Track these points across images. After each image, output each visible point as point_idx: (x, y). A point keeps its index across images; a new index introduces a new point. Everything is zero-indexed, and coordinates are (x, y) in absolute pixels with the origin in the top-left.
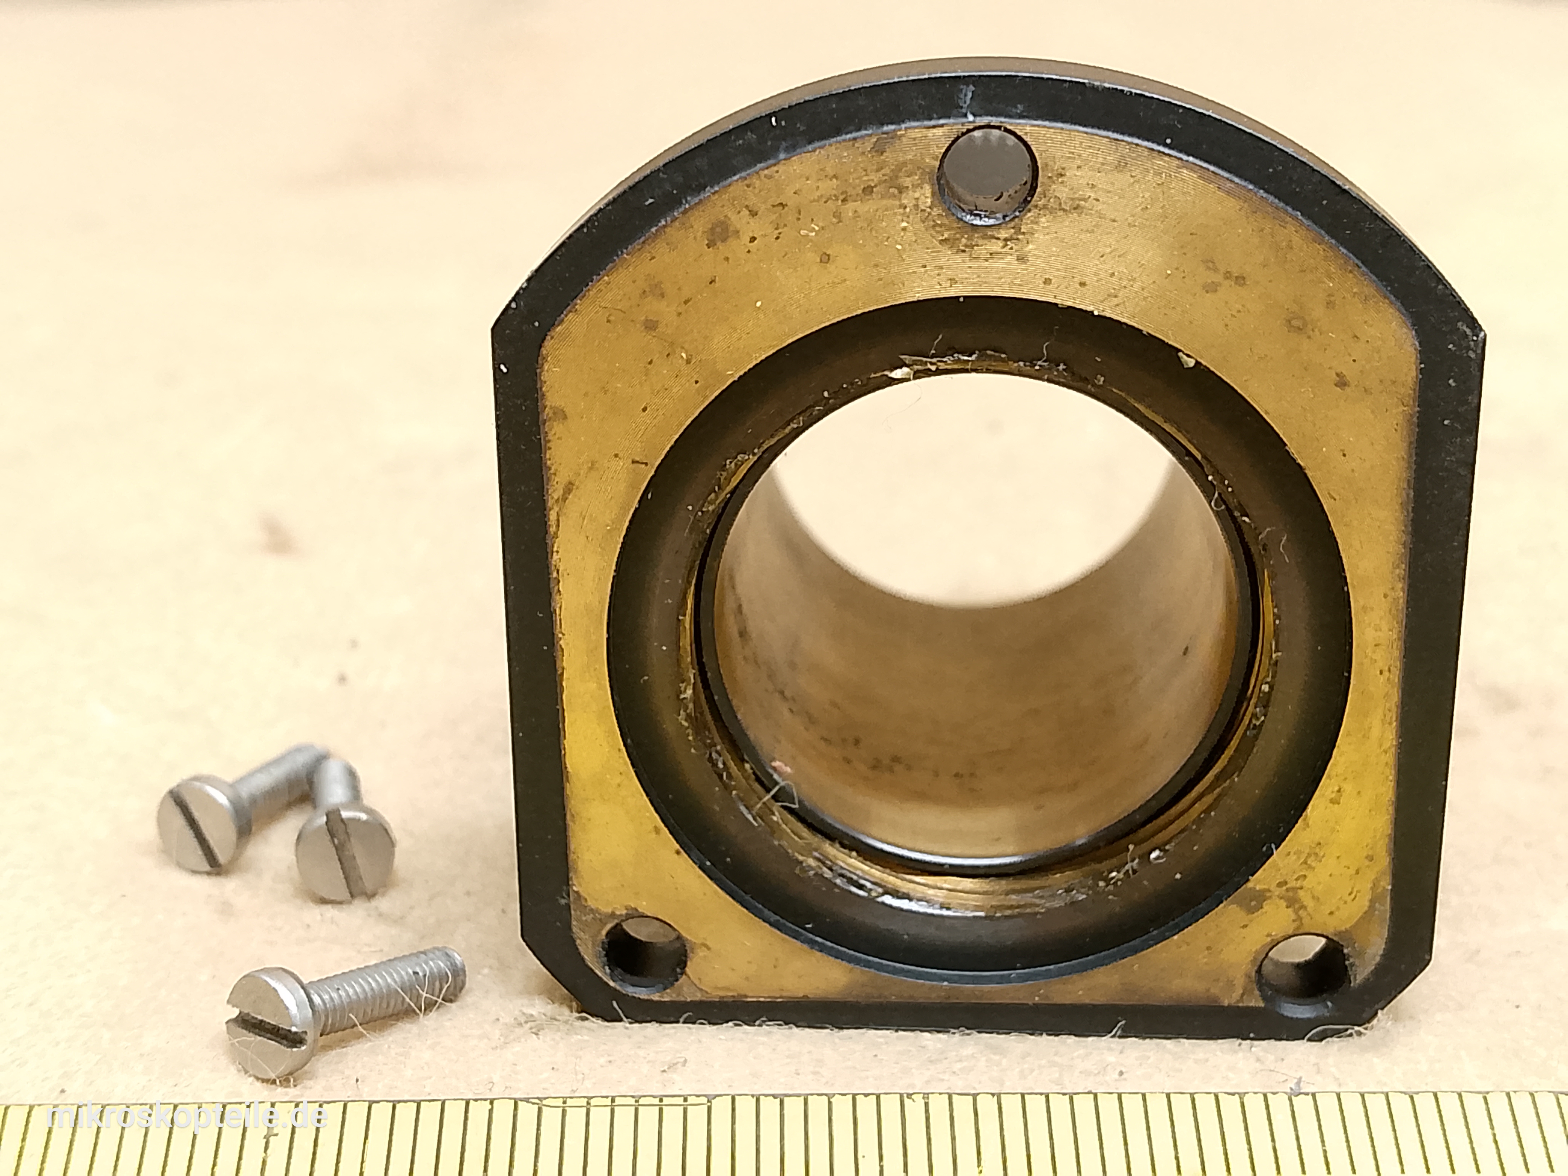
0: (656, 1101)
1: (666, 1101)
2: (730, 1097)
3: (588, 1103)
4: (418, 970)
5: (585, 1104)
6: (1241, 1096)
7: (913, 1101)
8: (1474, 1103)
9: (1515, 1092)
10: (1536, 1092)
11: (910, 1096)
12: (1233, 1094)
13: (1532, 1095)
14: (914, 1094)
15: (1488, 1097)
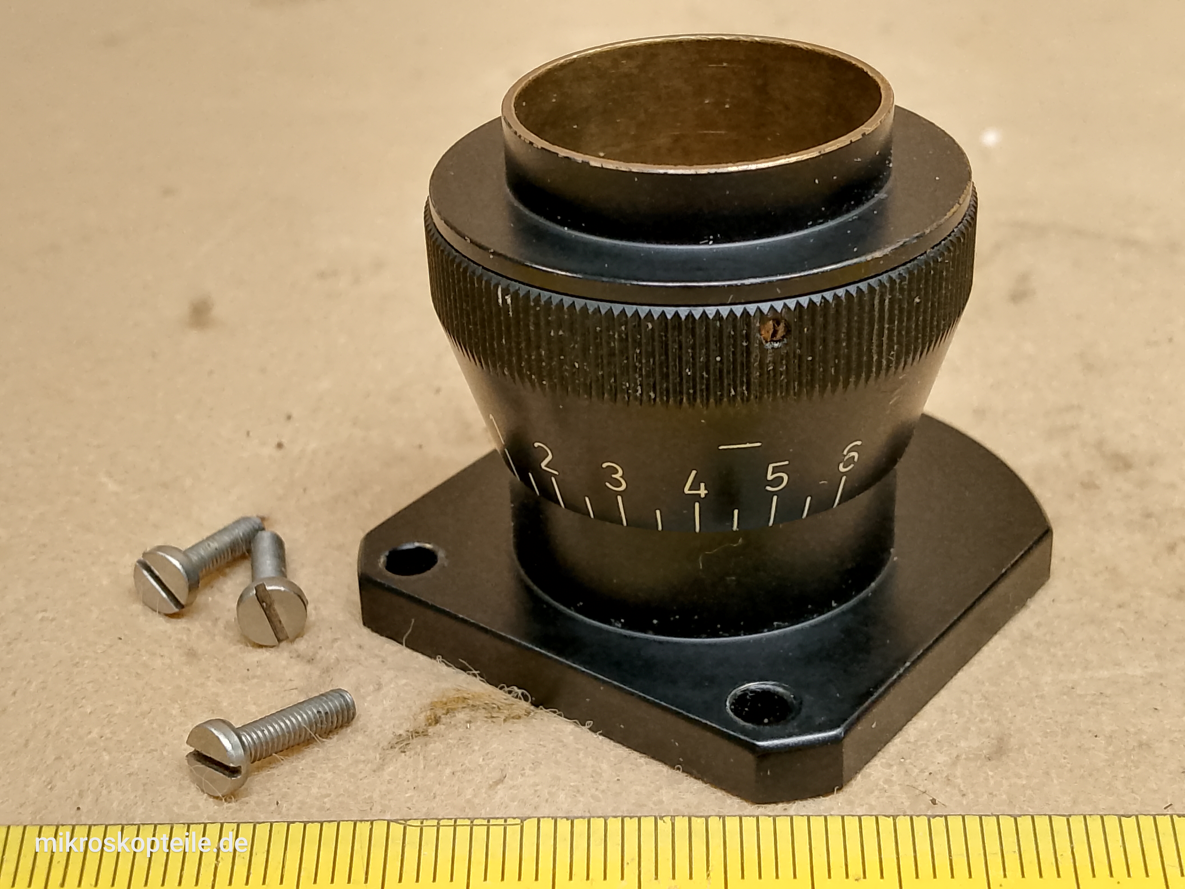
0: (485, 822)
1: (492, 822)
2: (536, 819)
3: (438, 823)
4: (321, 709)
5: (436, 824)
6: (895, 817)
7: (664, 822)
8: (1060, 823)
9: (1090, 815)
10: (1105, 815)
11: (661, 818)
12: (888, 816)
13: (1102, 818)
14: (664, 816)
15: (1070, 819)
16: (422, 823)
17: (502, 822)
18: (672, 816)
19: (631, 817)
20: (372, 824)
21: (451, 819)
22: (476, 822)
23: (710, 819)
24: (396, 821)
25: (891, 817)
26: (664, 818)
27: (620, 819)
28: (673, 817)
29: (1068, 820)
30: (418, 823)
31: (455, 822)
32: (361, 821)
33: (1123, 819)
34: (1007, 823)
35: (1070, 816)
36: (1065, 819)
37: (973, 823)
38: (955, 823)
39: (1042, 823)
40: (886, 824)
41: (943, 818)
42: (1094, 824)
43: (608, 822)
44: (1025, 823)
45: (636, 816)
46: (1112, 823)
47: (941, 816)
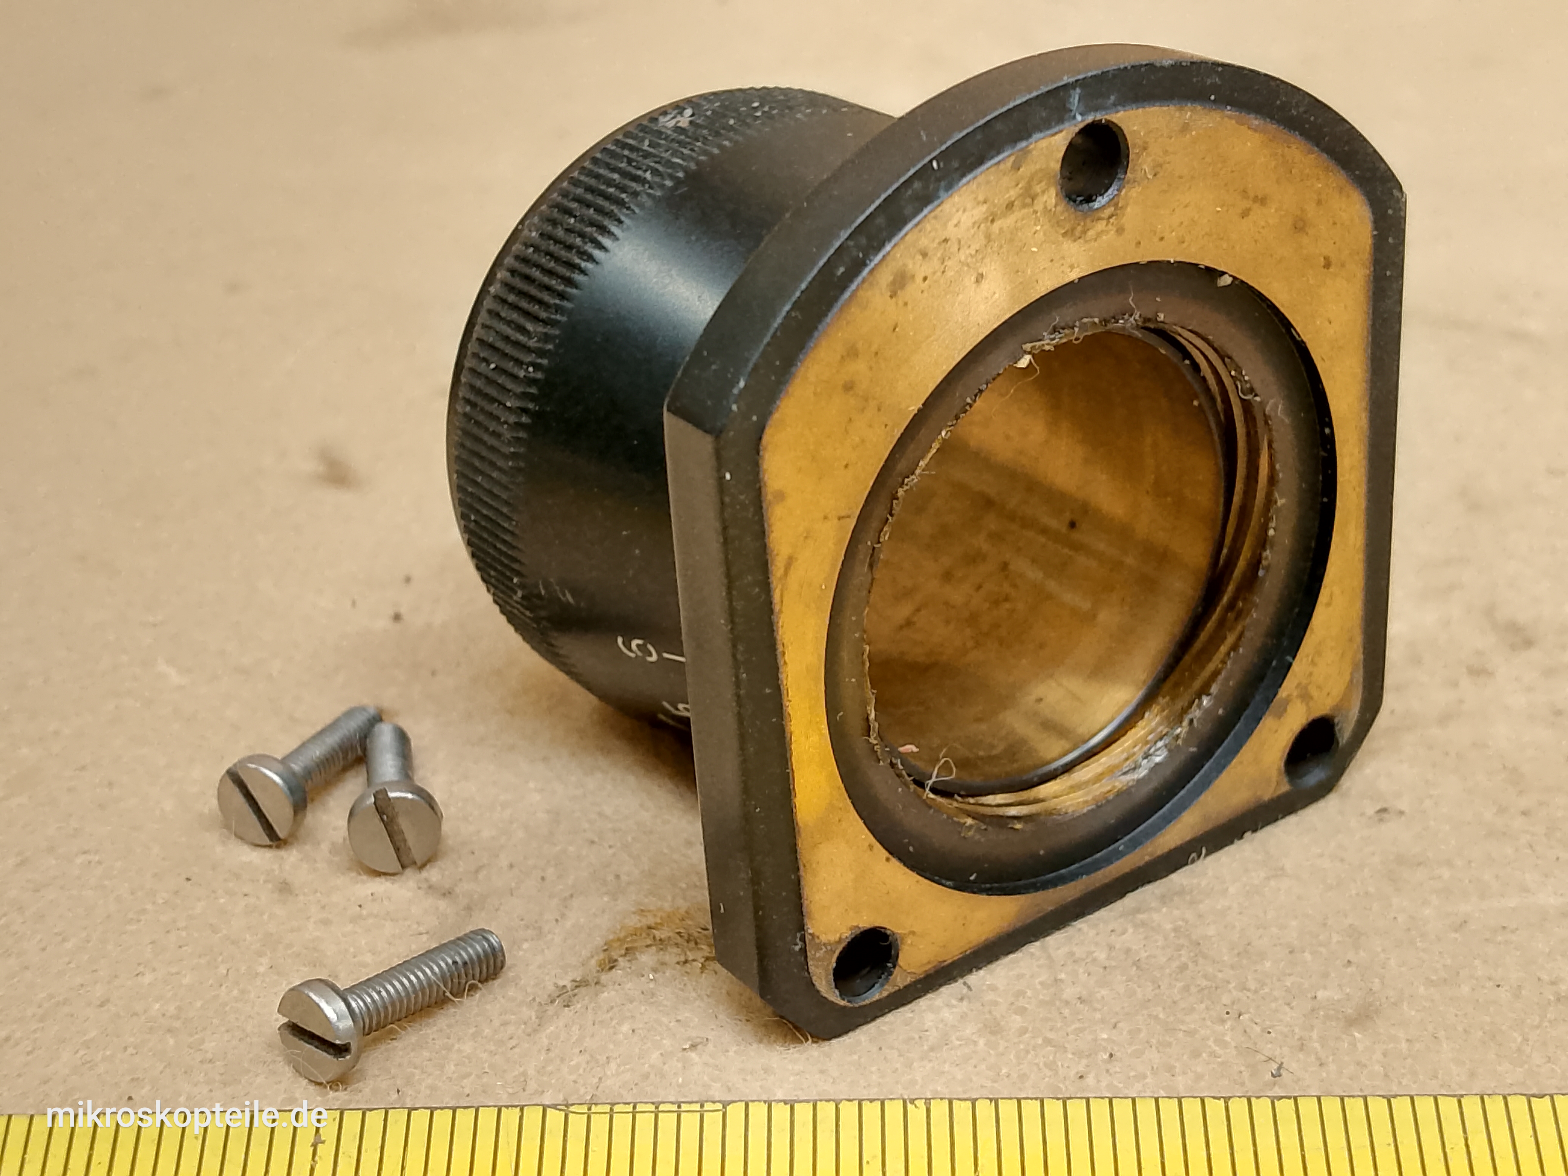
1: (684, 1107)
2: (744, 1103)
3: (611, 1110)
4: (458, 959)
5: (608, 1110)
6: (1227, 1100)
7: (916, 1106)
8: (1448, 1106)
9: (1489, 1095)
10: (1510, 1095)
11: (912, 1101)
12: (1218, 1098)
13: (1505, 1098)
14: (916, 1099)
15: (1463, 1100)
16: (589, 1109)
17: (697, 1107)
18: (926, 1099)
19: (871, 1101)
20: (522, 1110)
21: (629, 1104)
22: (662, 1107)
23: (977, 1103)
24: (554, 1107)
25: (1222, 1100)
26: (916, 1102)
27: (856, 1102)
28: (928, 1101)
29: (1460, 1102)
30: (584, 1109)
31: (634, 1107)
32: (507, 1107)
33: (1533, 1099)
34: (1378, 1106)
35: (1462, 1096)
36: (1455, 1100)
37: (1332, 1106)
38: (1308, 1107)
39: (1425, 1106)
40: (1215, 1108)
41: (1292, 1101)
42: (1495, 1106)
43: (841, 1106)
44: (1402, 1106)
45: (878, 1099)
46: (1518, 1105)
47: (1289, 1098)
